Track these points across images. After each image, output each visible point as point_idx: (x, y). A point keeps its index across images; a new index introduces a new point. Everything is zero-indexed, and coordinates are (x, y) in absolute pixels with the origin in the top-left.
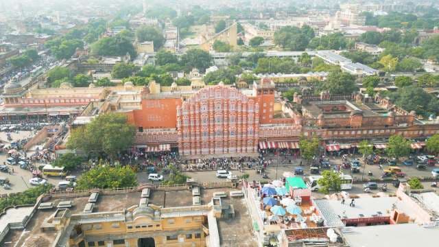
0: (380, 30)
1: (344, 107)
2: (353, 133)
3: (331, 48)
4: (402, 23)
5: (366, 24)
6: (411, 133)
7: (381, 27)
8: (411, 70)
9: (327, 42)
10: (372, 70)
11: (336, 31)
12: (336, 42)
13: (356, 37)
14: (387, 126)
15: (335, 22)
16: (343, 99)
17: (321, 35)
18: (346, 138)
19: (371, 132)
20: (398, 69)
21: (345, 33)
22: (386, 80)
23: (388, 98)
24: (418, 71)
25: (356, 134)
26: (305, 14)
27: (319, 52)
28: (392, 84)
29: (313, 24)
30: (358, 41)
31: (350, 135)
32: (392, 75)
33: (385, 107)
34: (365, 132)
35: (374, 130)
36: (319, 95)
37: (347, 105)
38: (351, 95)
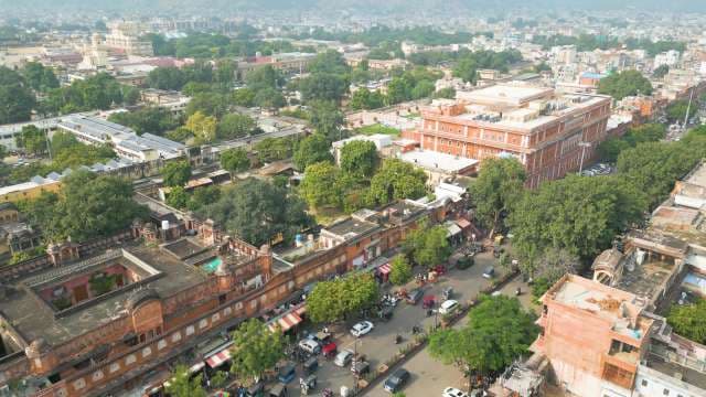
0: (179, 64)
1: (120, 272)
2: (147, 352)
3: (93, 107)
4: (211, 49)
5: (156, 54)
6: (274, 294)
7: (181, 58)
8: (240, 134)
9: (80, 95)
10: (176, 146)
11: (100, 71)
12: (100, 93)
13: (140, 78)
14: (223, 298)
15: (95, 53)
16: (114, 246)
17: (72, 80)
18: (131, 374)
19: (190, 330)
20: (220, 136)
21: (119, 74)
22: (206, 160)
23: (210, 221)
24: (252, 133)
25: (155, 352)
26: (35, 40)
27: (64, 119)
29: (53, 59)
30: (145, 86)
31: (140, 361)
32: (214, 150)
33: (209, 240)
34: (177, 337)
35: (195, 323)
36: (47, 256)
37: (127, 261)
38: (131, 230)
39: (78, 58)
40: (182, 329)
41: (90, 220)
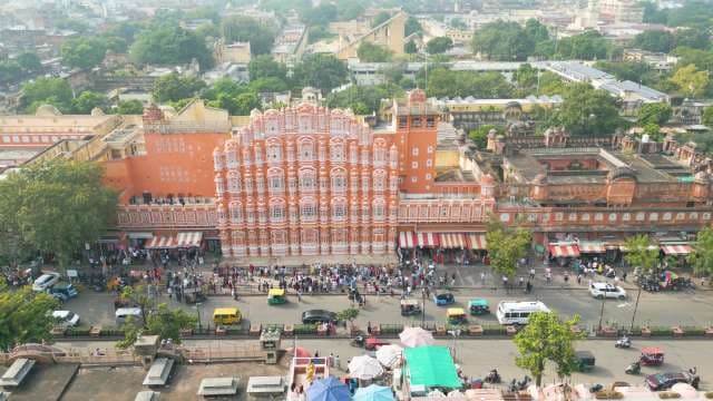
0: (670, 30)
1: (595, 162)
2: (613, 217)
3: (578, 58)
5: (645, 21)
7: (672, 26)
9: (570, 46)
11: (587, 31)
12: (588, 47)
13: (626, 40)
14: (691, 204)
15: (588, 15)
16: (593, 146)
17: (560, 37)
18: (595, 228)
19: (654, 217)
20: (709, 93)
21: (605, 35)
22: (685, 113)
23: (693, 144)
25: (619, 221)
26: (534, 5)
27: (554, 63)
28: (696, 122)
29: (547, 20)
30: (630, 48)
31: (606, 222)
32: (697, 104)
33: (686, 162)
34: (640, 217)
35: (661, 212)
36: (543, 137)
37: (603, 158)
38: (611, 138)
39: (571, 20)
40: (648, 212)
41: (583, 118)
